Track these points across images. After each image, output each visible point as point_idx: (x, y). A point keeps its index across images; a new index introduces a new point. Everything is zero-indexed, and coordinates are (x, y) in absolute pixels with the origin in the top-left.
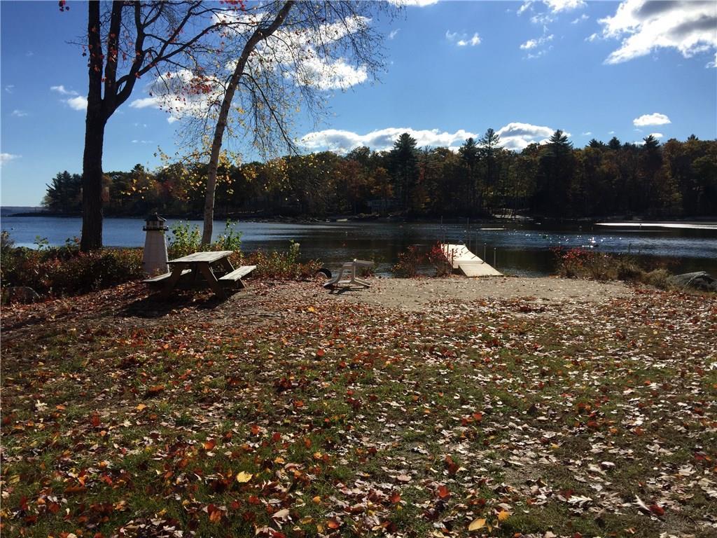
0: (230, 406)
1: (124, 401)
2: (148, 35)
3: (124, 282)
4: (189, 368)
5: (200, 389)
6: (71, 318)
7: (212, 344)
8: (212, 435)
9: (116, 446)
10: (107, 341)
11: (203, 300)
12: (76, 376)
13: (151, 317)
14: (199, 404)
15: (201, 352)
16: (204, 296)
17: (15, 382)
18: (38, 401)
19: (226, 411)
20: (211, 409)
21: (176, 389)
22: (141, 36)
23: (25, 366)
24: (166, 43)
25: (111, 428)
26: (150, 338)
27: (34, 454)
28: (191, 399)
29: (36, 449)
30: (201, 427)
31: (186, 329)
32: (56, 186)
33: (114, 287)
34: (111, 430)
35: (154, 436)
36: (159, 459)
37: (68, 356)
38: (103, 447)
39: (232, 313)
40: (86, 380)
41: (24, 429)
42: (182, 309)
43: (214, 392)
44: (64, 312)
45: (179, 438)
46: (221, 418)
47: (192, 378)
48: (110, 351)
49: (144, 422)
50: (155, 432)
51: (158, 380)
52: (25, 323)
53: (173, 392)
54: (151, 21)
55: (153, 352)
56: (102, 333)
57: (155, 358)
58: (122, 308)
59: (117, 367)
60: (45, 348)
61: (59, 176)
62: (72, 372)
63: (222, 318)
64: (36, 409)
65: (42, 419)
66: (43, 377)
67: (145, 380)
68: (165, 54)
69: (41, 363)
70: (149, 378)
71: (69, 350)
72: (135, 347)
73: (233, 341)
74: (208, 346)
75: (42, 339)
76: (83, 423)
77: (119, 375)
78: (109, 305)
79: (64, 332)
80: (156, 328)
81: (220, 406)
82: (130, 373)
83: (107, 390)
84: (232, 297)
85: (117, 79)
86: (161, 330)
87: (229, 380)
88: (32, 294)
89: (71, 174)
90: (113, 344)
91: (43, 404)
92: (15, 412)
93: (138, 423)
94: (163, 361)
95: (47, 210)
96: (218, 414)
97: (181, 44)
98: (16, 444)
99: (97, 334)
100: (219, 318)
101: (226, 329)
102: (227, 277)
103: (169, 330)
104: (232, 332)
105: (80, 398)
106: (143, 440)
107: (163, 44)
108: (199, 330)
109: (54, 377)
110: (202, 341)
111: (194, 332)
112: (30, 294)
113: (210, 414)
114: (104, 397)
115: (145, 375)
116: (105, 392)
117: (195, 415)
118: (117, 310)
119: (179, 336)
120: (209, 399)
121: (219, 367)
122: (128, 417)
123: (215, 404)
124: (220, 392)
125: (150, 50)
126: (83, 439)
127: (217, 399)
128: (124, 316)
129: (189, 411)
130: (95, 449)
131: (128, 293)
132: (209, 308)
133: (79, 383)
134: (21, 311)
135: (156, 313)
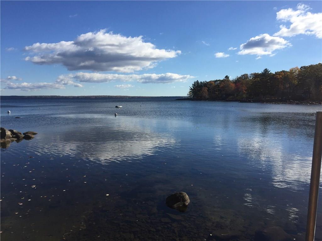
32: (193, 87)
89: (199, 82)
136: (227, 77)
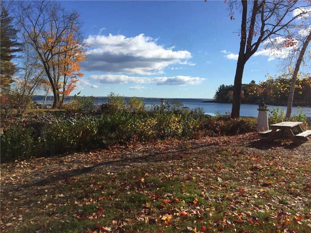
0: (306, 200)
1: (253, 185)
2: (266, 24)
3: (248, 132)
4: (283, 176)
5: (290, 188)
6: (228, 145)
7: (294, 167)
8: (299, 213)
9: (252, 206)
10: (244, 157)
11: (287, 144)
12: (232, 170)
13: (262, 149)
14: (289, 195)
15: (289, 170)
16: (287, 143)
17: (209, 168)
18: (219, 177)
19: (304, 202)
20: (296, 199)
21: (277, 185)
22: (263, 25)
23: (212, 162)
24: (275, 26)
25: (249, 196)
26: (263, 159)
27: (219, 200)
28: (286, 192)
29: (220, 198)
30: (292, 207)
31: (280, 157)
32: (219, 91)
33: (244, 134)
34: (249, 197)
35: (270, 206)
36: (274, 218)
37: (229, 161)
38: (247, 204)
39: (303, 153)
40: (236, 172)
41: (214, 188)
42: (277, 147)
43: (297, 191)
44: (225, 142)
45: (282, 210)
46: (302, 205)
47: (285, 182)
48: (245, 161)
49: (264, 198)
50: (269, 204)
51: (268, 179)
52: (211, 144)
53: (276, 186)
54: (268, 18)
55: (265, 165)
56: (241, 153)
57: (266, 168)
58: (249, 143)
59: (249, 169)
60: (219, 156)
61: (221, 86)
62: (231, 167)
63: (297, 154)
64: (218, 180)
65: (220, 185)
66: (220, 168)
67: (262, 177)
68: (274, 31)
69: (218, 162)
70: (264, 177)
71: (229, 158)
72: (257, 162)
73: (305, 167)
74: (292, 167)
75: (218, 152)
76: (237, 191)
77: (250, 173)
78: (243, 141)
79: (226, 150)
80: (265, 154)
81: (301, 198)
82: (255, 173)
83: (246, 178)
84: (302, 145)
85: (252, 45)
86: (268, 156)
87: (305, 187)
88: (213, 134)
89: (225, 86)
90: (247, 158)
91: (220, 179)
92: (211, 180)
93: (261, 197)
94: (270, 170)
95: (215, 100)
96: (300, 203)
97: (282, 25)
98: (212, 194)
99: (240, 153)
100: (296, 154)
101: (301, 160)
102: (300, 135)
103: (271, 156)
104: (304, 162)
105: (235, 180)
106: (265, 206)
107: (274, 27)
108: (286, 158)
109: (224, 169)
110: (289, 164)
111: (284, 159)
112: (212, 133)
113: (296, 202)
114: (244, 182)
115: (262, 175)
116: (245, 179)
117: (288, 200)
118: (247, 144)
119: (276, 160)
120: (295, 194)
121: (299, 179)
122: (256, 193)
123: (298, 197)
124: (300, 192)
125: (267, 31)
126: (238, 199)
127: (299, 195)
128: (250, 147)
129: (285, 197)
130: (243, 204)
131: (251, 137)
132: (290, 149)
133: (234, 173)
134: (209, 139)
135: (264, 147)
136: (253, 82)
